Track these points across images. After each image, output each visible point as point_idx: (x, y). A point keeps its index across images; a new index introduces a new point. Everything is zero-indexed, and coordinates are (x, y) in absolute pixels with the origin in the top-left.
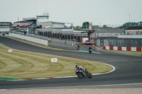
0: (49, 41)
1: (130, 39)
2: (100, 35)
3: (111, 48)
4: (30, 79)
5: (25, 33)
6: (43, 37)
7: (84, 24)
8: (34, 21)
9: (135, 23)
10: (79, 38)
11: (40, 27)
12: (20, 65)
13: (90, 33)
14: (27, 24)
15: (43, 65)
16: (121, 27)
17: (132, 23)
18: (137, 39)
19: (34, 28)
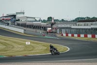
0: (24, 30)
1: (80, 29)
2: (59, 26)
3: (67, 35)
4: (11, 56)
5: (8, 24)
6: (21, 27)
7: (48, 18)
8: (14, 16)
9: (83, 18)
10: (45, 28)
11: (19, 20)
12: (5, 46)
13: (52, 24)
14: (9, 18)
15: (20, 46)
16: (74, 21)
17: (81, 18)
18: (84, 29)
19: (15, 21)
